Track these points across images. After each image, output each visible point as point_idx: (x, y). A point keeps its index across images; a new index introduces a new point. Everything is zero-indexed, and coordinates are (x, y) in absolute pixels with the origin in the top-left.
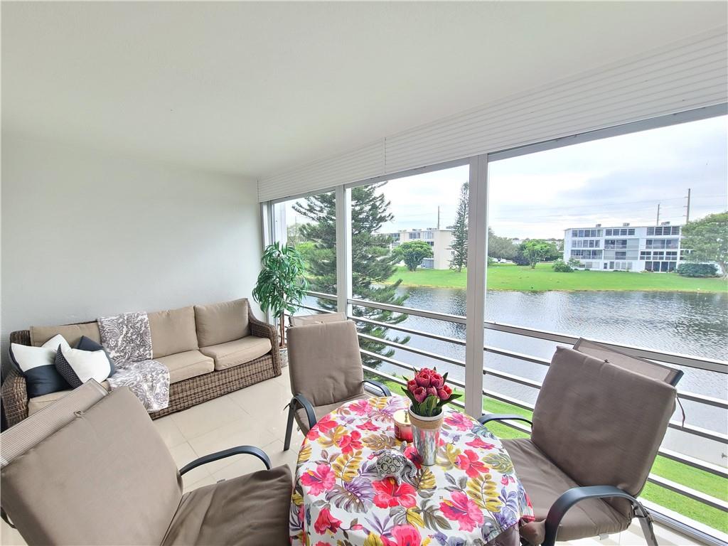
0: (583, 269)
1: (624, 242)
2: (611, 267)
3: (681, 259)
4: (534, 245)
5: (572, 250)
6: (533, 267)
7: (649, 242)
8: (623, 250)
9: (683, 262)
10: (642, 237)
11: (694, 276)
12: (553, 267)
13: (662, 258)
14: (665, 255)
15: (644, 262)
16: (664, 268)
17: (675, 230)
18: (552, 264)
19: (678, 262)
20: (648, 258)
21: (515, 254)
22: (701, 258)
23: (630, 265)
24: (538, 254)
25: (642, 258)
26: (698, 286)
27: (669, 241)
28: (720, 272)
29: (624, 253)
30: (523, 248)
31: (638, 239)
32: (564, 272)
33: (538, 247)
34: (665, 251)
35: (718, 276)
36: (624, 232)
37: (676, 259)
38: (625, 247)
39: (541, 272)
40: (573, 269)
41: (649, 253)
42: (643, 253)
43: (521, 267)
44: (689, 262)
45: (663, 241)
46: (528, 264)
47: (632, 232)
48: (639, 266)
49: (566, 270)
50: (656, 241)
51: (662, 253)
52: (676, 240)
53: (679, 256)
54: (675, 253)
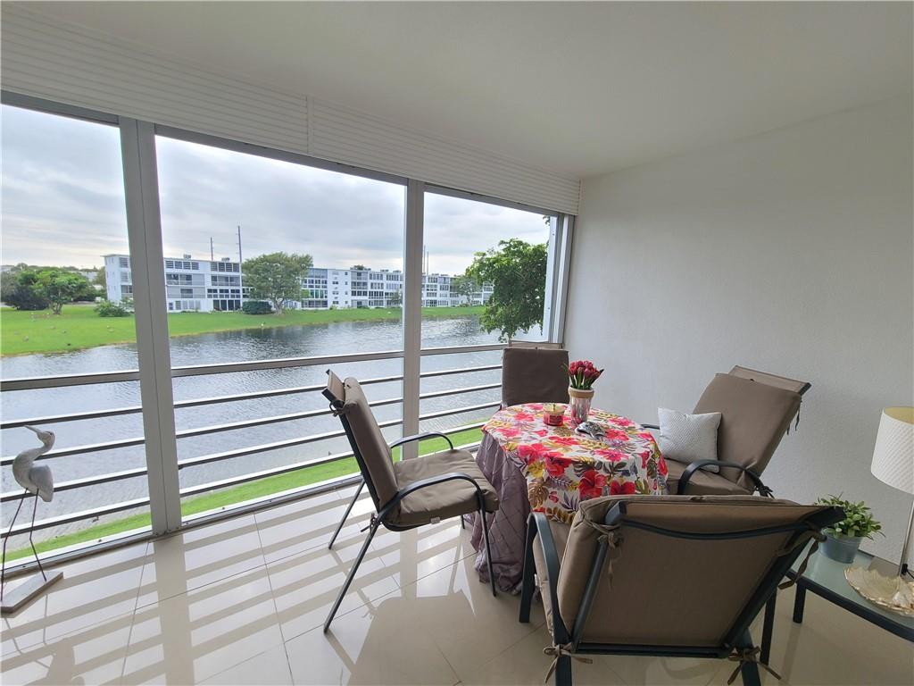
1: (189, 277)
2: (178, 307)
3: (244, 296)
4: (52, 276)
5: (122, 286)
6: (57, 312)
7: (214, 278)
8: (189, 287)
9: (247, 300)
10: (207, 272)
11: (256, 314)
12: (96, 310)
13: (227, 296)
14: (230, 293)
15: (211, 301)
16: (231, 308)
17: (235, 267)
18: (91, 306)
19: (242, 300)
20: (216, 296)
22: (260, 297)
23: (199, 303)
24: (63, 291)
25: (210, 296)
26: (260, 323)
27: (232, 279)
28: (273, 309)
29: (190, 291)
30: (29, 280)
31: (203, 275)
32: (116, 316)
33: (62, 279)
34: (230, 288)
35: (273, 313)
36: (187, 265)
37: (238, 296)
38: (191, 284)
39: (72, 320)
40: (128, 311)
41: (215, 291)
42: (210, 291)
43: (32, 313)
44: (252, 300)
45: (226, 278)
46: (42, 308)
47: (195, 265)
48: (207, 305)
49: (119, 313)
50: (221, 277)
51: (227, 291)
52: (238, 278)
53: (241, 293)
54: (238, 291)
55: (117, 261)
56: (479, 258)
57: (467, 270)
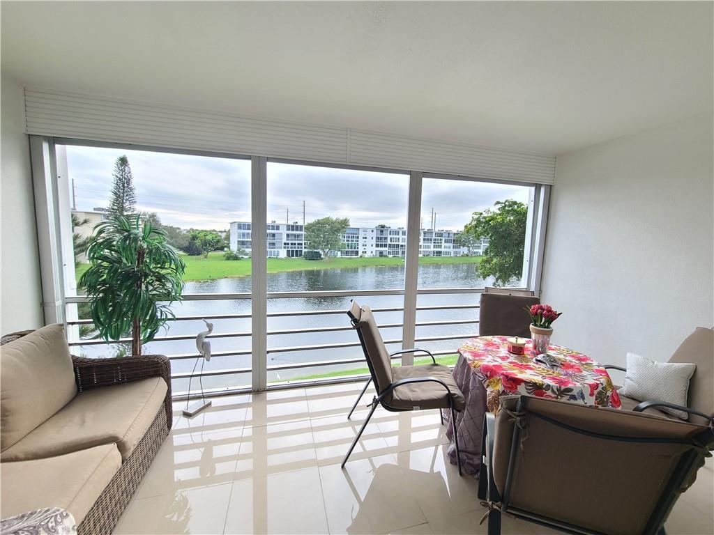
0: (247, 257)
1: (274, 235)
3: (305, 248)
4: (205, 236)
5: (238, 241)
6: (206, 257)
7: (288, 235)
8: (273, 241)
9: (306, 250)
10: (284, 231)
11: (312, 260)
12: (224, 256)
13: (295, 248)
14: (297, 245)
15: (285, 250)
16: (297, 255)
17: (301, 228)
18: (221, 253)
19: (304, 250)
20: (288, 248)
21: (186, 244)
22: (314, 248)
23: (278, 252)
24: (210, 244)
25: (285, 248)
26: (314, 266)
27: (298, 236)
28: (322, 256)
29: (274, 244)
30: (194, 238)
31: (282, 233)
32: (234, 260)
33: (209, 237)
34: (297, 242)
35: (322, 259)
36: (273, 228)
37: (301, 248)
38: (274, 239)
39: (213, 261)
40: (240, 257)
41: (288, 244)
42: (285, 244)
43: (194, 257)
44: (310, 250)
45: (295, 236)
46: (199, 254)
47: (278, 228)
48: (283, 253)
49: (236, 258)
50: (292, 235)
51: (295, 244)
52: (302, 235)
53: (303, 246)
54: (301, 244)
55: (236, 225)
56: (476, 217)
57: (466, 227)
